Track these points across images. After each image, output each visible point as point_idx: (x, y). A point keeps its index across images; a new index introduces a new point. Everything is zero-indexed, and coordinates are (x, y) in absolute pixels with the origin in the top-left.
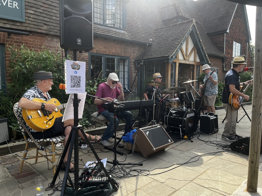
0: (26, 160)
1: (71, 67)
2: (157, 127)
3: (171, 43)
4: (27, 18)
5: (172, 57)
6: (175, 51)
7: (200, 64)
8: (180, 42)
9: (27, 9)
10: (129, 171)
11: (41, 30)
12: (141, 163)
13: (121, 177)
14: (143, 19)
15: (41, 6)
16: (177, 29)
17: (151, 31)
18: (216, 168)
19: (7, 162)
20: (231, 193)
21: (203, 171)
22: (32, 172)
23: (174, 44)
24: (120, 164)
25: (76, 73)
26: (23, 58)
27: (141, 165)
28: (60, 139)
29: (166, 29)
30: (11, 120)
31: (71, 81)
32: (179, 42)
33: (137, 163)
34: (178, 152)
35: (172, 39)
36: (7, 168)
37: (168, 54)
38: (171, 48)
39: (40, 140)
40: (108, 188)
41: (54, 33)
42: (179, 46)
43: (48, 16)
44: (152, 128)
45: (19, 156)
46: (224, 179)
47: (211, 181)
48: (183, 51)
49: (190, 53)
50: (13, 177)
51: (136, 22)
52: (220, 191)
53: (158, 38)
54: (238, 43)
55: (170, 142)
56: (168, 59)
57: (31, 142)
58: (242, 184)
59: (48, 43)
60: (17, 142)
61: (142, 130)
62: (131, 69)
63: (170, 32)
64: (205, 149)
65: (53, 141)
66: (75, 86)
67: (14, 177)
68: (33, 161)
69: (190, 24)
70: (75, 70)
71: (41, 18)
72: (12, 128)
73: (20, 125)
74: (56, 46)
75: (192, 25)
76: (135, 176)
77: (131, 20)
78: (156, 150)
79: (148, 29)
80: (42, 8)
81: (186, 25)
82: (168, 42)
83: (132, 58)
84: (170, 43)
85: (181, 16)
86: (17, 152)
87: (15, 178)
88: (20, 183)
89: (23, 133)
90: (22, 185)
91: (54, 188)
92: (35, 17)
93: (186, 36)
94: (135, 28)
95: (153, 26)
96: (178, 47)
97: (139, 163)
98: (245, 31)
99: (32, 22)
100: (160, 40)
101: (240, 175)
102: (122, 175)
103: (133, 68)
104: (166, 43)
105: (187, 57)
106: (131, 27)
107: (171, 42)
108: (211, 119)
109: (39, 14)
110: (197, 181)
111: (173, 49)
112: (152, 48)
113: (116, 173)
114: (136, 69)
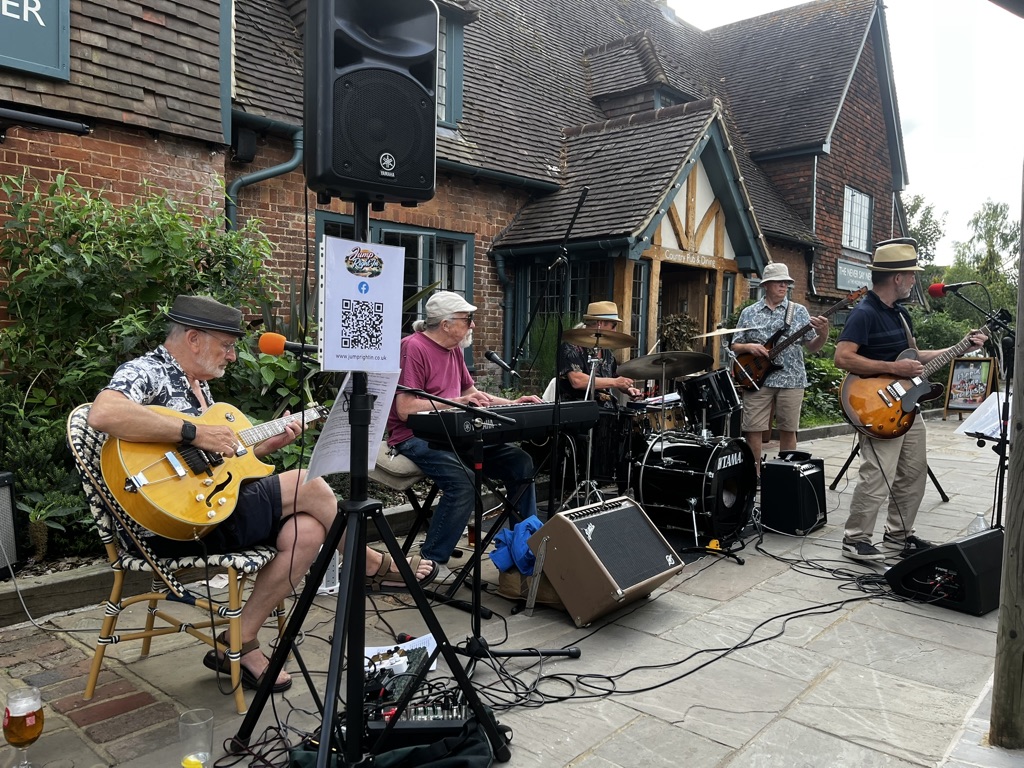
0: (114, 644)
1: (345, 266)
2: (619, 509)
3: (632, 186)
4: (77, 65)
5: (639, 239)
6: (651, 216)
7: (734, 269)
8: (669, 183)
9: (80, 29)
10: (533, 681)
11: (133, 116)
12: (573, 649)
13: (508, 707)
14: (521, 90)
15: (134, 18)
16: (655, 133)
17: (553, 138)
18: (856, 661)
19: (20, 656)
20: (935, 754)
21: (811, 673)
22: (135, 693)
23: (646, 190)
24: (496, 655)
25: (363, 289)
26: (64, 228)
27: (575, 656)
28: (260, 555)
29: (612, 131)
30: (21, 481)
31: (344, 321)
32: (666, 181)
33: (557, 648)
34: (699, 605)
35: (637, 168)
36: (23, 680)
37: (626, 225)
38: (636, 202)
39: (178, 562)
40: (482, 752)
41: (184, 128)
42: (663, 197)
43: (162, 61)
44: (605, 513)
45: (66, 632)
46: (897, 701)
47: (851, 710)
48: (677, 216)
49: (701, 224)
50: (60, 716)
51: (498, 98)
52: (895, 747)
53: (580, 162)
54: (861, 192)
55: (672, 566)
56: (626, 246)
57: (140, 570)
58: (966, 720)
59: (157, 167)
60: (49, 572)
61: (567, 519)
62: (479, 281)
63: (627, 144)
64: (795, 590)
65: (234, 566)
66: (359, 341)
67: (69, 716)
68: (129, 650)
69: (703, 117)
70: (360, 279)
71: (135, 67)
72: (28, 514)
73: (93, 499)
74: (189, 180)
75: (710, 120)
76: (561, 699)
77: (479, 92)
78: (627, 596)
79: (542, 130)
80: (136, 27)
81: (690, 120)
82: (622, 182)
83: (483, 238)
84: (628, 183)
85: (663, 84)
86: (53, 612)
87: (73, 721)
88: (98, 742)
89: (105, 534)
90: (111, 750)
91: (250, 758)
92: (112, 61)
93: (689, 162)
94: (495, 123)
95: (560, 116)
96: (660, 202)
97: (566, 650)
98: (887, 151)
99: (98, 82)
100: (590, 171)
101: (951, 685)
102: (511, 698)
103: (487, 276)
104: (612, 183)
105: (691, 241)
106: (478, 119)
107: (635, 180)
108: (801, 475)
109: (125, 50)
110: (800, 712)
111: (642, 207)
112: (559, 203)
113: (486, 690)
114: (497, 283)
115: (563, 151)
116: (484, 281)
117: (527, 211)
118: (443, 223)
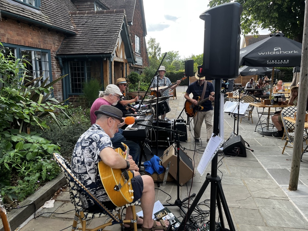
5: (113, 55)
6: (115, 47)
7: (127, 62)
16: (106, 18)
17: (67, 15)
18: (244, 176)
20: (286, 196)
21: (242, 183)
32: (117, 36)
35: (105, 30)
37: (108, 50)
46: (264, 185)
47: (260, 190)
49: (120, 48)
52: (278, 197)
53: (80, 25)
54: (138, 36)
62: (53, 67)
63: (97, 21)
69: (122, 15)
79: (63, 12)
81: (117, 16)
83: (53, 51)
84: (103, 35)
93: (121, 30)
94: (50, 8)
95: (66, 7)
96: (116, 43)
100: (86, 29)
103: (55, 65)
104: (97, 34)
105: (119, 54)
106: (45, 6)
110: (254, 195)
111: (111, 44)
112: (78, 40)
114: (59, 67)
115: (72, 20)
116: (55, 67)
117: (65, 42)
118: (40, 46)
